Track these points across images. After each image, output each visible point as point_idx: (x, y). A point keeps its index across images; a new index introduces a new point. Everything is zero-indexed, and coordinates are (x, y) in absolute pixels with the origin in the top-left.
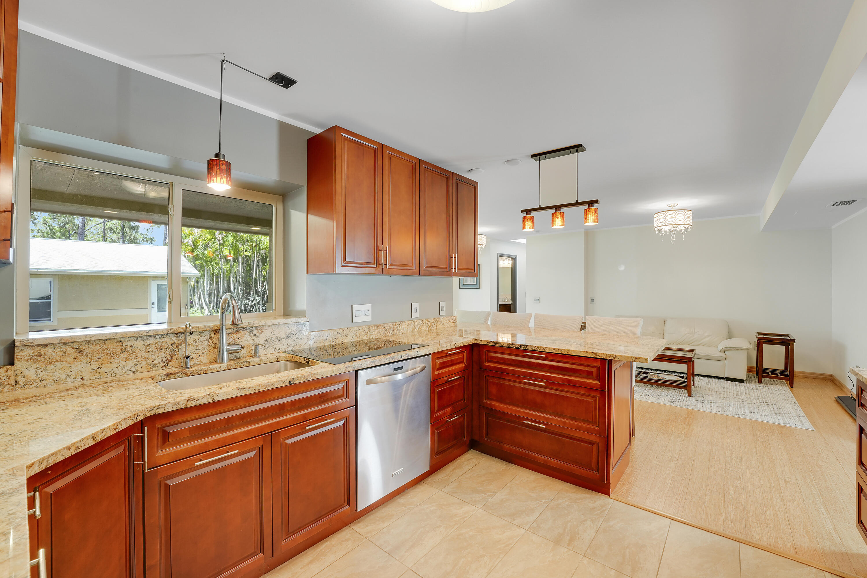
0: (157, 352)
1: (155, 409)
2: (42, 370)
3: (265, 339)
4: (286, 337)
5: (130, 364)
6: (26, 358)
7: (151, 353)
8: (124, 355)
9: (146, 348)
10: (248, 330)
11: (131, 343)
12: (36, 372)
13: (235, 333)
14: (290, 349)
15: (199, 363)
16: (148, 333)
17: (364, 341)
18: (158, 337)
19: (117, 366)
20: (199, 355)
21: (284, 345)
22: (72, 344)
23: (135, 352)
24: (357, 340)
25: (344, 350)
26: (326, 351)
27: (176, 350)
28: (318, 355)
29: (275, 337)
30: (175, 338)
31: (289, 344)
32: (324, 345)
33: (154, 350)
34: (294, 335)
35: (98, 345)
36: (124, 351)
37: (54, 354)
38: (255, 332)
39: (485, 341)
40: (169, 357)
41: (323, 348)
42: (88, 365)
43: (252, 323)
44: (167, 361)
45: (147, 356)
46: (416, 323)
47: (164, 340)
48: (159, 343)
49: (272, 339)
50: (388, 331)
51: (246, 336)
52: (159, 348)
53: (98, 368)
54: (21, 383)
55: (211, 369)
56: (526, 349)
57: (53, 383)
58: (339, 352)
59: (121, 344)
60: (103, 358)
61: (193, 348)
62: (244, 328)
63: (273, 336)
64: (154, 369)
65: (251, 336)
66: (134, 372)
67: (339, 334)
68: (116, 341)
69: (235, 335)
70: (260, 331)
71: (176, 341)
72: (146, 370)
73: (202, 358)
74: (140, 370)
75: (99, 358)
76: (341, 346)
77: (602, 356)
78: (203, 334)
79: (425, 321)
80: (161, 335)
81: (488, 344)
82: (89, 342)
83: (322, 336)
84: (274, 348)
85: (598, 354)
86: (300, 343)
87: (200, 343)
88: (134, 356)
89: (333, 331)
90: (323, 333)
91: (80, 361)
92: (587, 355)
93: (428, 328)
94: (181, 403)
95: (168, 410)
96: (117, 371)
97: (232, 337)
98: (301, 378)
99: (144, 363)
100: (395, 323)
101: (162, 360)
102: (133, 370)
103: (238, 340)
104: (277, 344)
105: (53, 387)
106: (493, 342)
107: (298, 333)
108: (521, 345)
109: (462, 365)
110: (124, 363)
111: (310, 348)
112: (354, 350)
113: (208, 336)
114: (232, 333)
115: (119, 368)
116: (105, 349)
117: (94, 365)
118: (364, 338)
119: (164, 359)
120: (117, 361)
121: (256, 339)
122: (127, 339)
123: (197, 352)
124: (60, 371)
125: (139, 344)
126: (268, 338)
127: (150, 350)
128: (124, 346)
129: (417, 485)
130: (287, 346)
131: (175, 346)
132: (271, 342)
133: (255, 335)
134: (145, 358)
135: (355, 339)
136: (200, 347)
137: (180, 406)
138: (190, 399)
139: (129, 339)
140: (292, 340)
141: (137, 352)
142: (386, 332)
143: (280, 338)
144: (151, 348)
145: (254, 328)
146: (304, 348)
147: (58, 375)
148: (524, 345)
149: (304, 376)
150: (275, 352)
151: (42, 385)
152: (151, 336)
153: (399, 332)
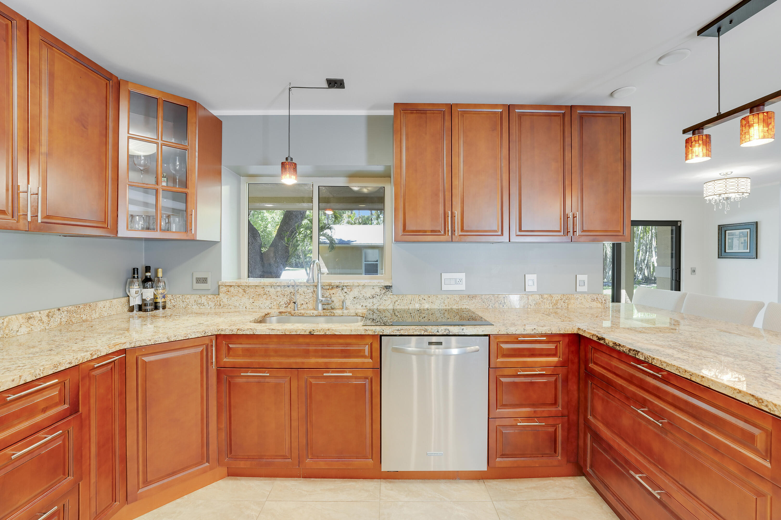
0: (282, 297)
1: (220, 330)
2: (229, 299)
3: (354, 297)
4: (372, 297)
5: (268, 302)
6: (224, 292)
7: (279, 297)
8: (265, 296)
9: (276, 294)
10: (341, 288)
11: (268, 290)
12: (227, 300)
13: (331, 289)
14: (375, 307)
15: (306, 308)
16: (276, 284)
17: (454, 310)
18: (282, 287)
19: (262, 303)
20: (307, 303)
21: (369, 303)
22: (241, 287)
23: (270, 295)
24: (445, 307)
25: (430, 316)
26: (410, 314)
27: (293, 297)
28: (402, 316)
29: (362, 296)
30: (292, 289)
31: (374, 303)
32: (408, 308)
33: (281, 296)
34: (379, 296)
35: (253, 289)
36: (265, 294)
37: (234, 291)
38: (345, 290)
39: (589, 333)
40: (289, 301)
41: (407, 310)
42: (248, 300)
43: (343, 283)
44: (288, 304)
45: (276, 299)
46: (530, 298)
47: (286, 289)
48: (283, 291)
49: (359, 297)
50: (486, 303)
51: (338, 292)
52: (283, 295)
53: (253, 302)
54: (222, 305)
55: (307, 314)
56: (637, 357)
57: (234, 308)
58: (424, 317)
59: (263, 289)
60: (255, 297)
61: (303, 297)
62: (337, 286)
63: (360, 295)
64: (280, 308)
65: (343, 293)
66: (270, 308)
67: (425, 300)
68: (261, 287)
69: (331, 291)
70: (349, 290)
71: (292, 291)
72: (276, 308)
73: (308, 305)
74: (273, 307)
75: (253, 297)
76: (427, 312)
77: (775, 409)
78: (309, 288)
79: (545, 296)
80: (284, 286)
81: (591, 337)
82: (249, 287)
83: (405, 300)
84: (361, 304)
85: (765, 403)
86: (384, 303)
87: (308, 294)
88: (270, 298)
89: (417, 297)
90: (407, 298)
91: (245, 297)
92: (739, 397)
93: (551, 305)
94: (234, 331)
95: (227, 334)
96: (262, 306)
97: (329, 292)
98: (320, 331)
99: (275, 303)
100: (497, 295)
101: (285, 303)
102: (270, 306)
103: (333, 295)
104: (363, 302)
105: (234, 310)
106: (597, 336)
107: (382, 295)
108: (630, 350)
109: (555, 359)
110: (265, 301)
111: (394, 309)
112: (442, 318)
113: (312, 290)
114: (328, 289)
115: (263, 304)
116: (256, 291)
117: (251, 300)
118: (455, 307)
119: (286, 303)
120: (262, 299)
121: (347, 296)
122: (266, 287)
123: (305, 300)
124: (237, 302)
125: (272, 290)
126: (356, 296)
127: (278, 295)
128: (265, 291)
129: (474, 480)
130: (373, 304)
131: (292, 295)
132: (358, 300)
133: (346, 292)
134: (276, 300)
135: (443, 307)
136: (307, 297)
137: (233, 332)
138: (239, 329)
139: (267, 287)
140: (377, 300)
141: (271, 295)
142: (484, 304)
143: (366, 297)
144: (279, 294)
145: (345, 287)
146: (387, 308)
147: (236, 303)
148: (634, 350)
149: (323, 330)
150: (362, 308)
151: (230, 308)
152: (279, 286)
153: (503, 306)
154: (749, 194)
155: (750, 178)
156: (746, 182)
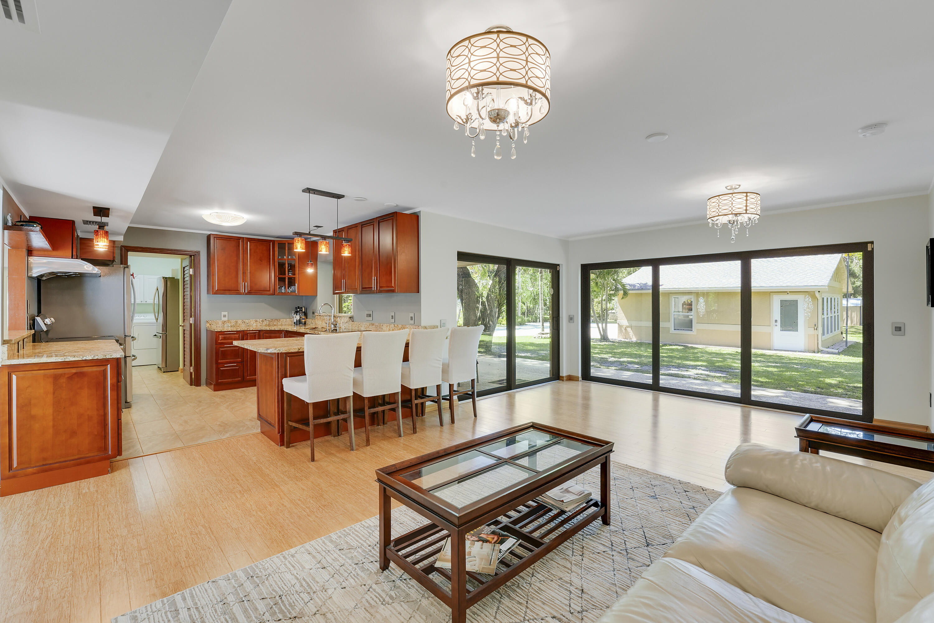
154: (759, 216)
155: (759, 195)
156: (756, 199)
